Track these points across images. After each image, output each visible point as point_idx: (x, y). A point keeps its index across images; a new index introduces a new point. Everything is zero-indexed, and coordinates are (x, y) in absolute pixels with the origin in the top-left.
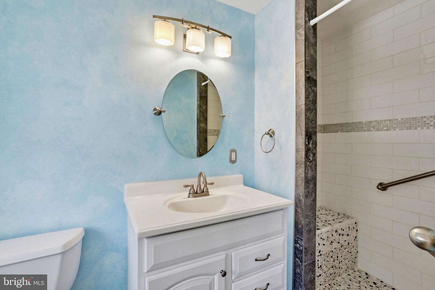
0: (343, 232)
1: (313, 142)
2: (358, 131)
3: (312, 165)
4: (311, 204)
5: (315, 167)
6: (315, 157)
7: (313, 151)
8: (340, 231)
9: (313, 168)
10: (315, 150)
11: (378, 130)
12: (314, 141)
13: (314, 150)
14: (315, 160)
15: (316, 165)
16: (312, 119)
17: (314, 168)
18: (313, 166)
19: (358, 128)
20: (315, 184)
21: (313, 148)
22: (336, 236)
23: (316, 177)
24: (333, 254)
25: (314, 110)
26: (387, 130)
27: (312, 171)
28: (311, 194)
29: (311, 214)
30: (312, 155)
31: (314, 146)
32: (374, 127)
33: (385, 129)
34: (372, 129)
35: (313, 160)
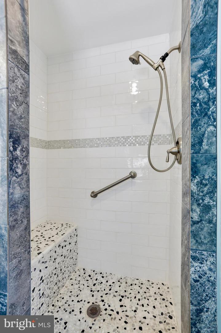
0: (65, 243)
1: (22, 148)
2: (77, 148)
3: (21, 181)
4: (21, 236)
5: (27, 182)
6: (26, 170)
7: (23, 161)
8: (62, 245)
9: (23, 184)
10: (27, 160)
11: (91, 147)
12: (25, 147)
13: (25, 160)
14: (27, 174)
15: (28, 180)
16: (21, 116)
17: (26, 185)
18: (23, 182)
19: (77, 144)
20: (28, 207)
21: (22, 157)
22: (59, 250)
23: (28, 196)
24: (56, 271)
25: (24, 104)
26: (97, 147)
27: (22, 189)
28: (20, 222)
29: (21, 249)
30: (21, 167)
31: (24, 154)
32: (88, 144)
33: (96, 145)
34: (87, 145)
35: (22, 174)
